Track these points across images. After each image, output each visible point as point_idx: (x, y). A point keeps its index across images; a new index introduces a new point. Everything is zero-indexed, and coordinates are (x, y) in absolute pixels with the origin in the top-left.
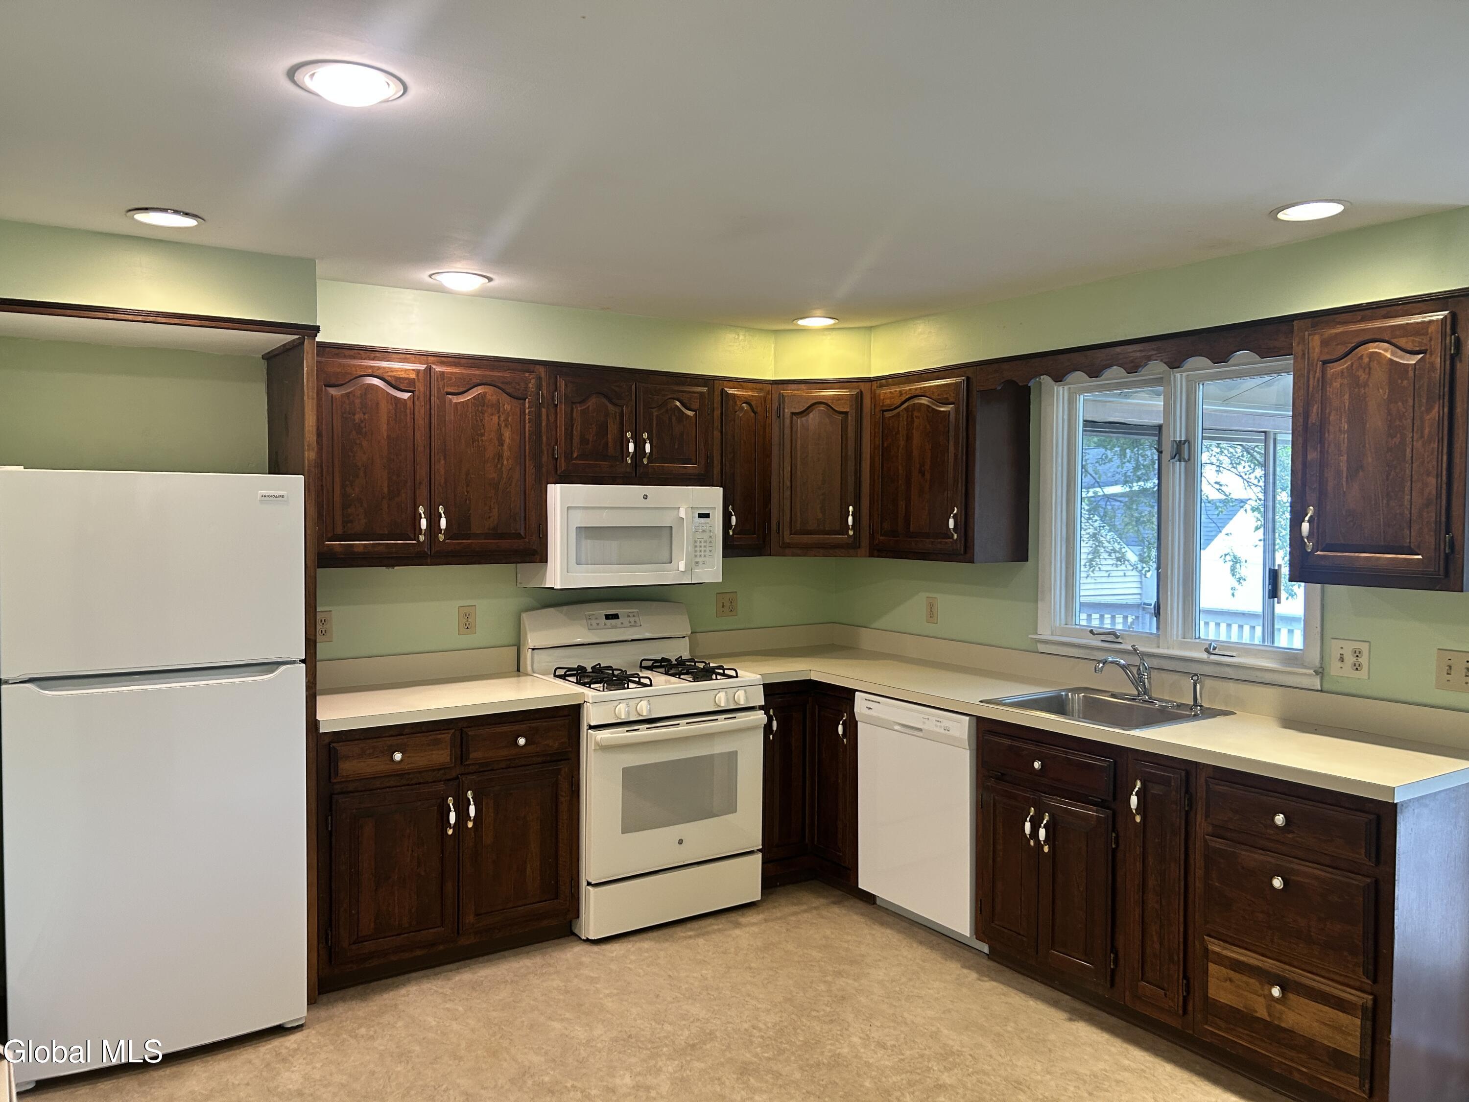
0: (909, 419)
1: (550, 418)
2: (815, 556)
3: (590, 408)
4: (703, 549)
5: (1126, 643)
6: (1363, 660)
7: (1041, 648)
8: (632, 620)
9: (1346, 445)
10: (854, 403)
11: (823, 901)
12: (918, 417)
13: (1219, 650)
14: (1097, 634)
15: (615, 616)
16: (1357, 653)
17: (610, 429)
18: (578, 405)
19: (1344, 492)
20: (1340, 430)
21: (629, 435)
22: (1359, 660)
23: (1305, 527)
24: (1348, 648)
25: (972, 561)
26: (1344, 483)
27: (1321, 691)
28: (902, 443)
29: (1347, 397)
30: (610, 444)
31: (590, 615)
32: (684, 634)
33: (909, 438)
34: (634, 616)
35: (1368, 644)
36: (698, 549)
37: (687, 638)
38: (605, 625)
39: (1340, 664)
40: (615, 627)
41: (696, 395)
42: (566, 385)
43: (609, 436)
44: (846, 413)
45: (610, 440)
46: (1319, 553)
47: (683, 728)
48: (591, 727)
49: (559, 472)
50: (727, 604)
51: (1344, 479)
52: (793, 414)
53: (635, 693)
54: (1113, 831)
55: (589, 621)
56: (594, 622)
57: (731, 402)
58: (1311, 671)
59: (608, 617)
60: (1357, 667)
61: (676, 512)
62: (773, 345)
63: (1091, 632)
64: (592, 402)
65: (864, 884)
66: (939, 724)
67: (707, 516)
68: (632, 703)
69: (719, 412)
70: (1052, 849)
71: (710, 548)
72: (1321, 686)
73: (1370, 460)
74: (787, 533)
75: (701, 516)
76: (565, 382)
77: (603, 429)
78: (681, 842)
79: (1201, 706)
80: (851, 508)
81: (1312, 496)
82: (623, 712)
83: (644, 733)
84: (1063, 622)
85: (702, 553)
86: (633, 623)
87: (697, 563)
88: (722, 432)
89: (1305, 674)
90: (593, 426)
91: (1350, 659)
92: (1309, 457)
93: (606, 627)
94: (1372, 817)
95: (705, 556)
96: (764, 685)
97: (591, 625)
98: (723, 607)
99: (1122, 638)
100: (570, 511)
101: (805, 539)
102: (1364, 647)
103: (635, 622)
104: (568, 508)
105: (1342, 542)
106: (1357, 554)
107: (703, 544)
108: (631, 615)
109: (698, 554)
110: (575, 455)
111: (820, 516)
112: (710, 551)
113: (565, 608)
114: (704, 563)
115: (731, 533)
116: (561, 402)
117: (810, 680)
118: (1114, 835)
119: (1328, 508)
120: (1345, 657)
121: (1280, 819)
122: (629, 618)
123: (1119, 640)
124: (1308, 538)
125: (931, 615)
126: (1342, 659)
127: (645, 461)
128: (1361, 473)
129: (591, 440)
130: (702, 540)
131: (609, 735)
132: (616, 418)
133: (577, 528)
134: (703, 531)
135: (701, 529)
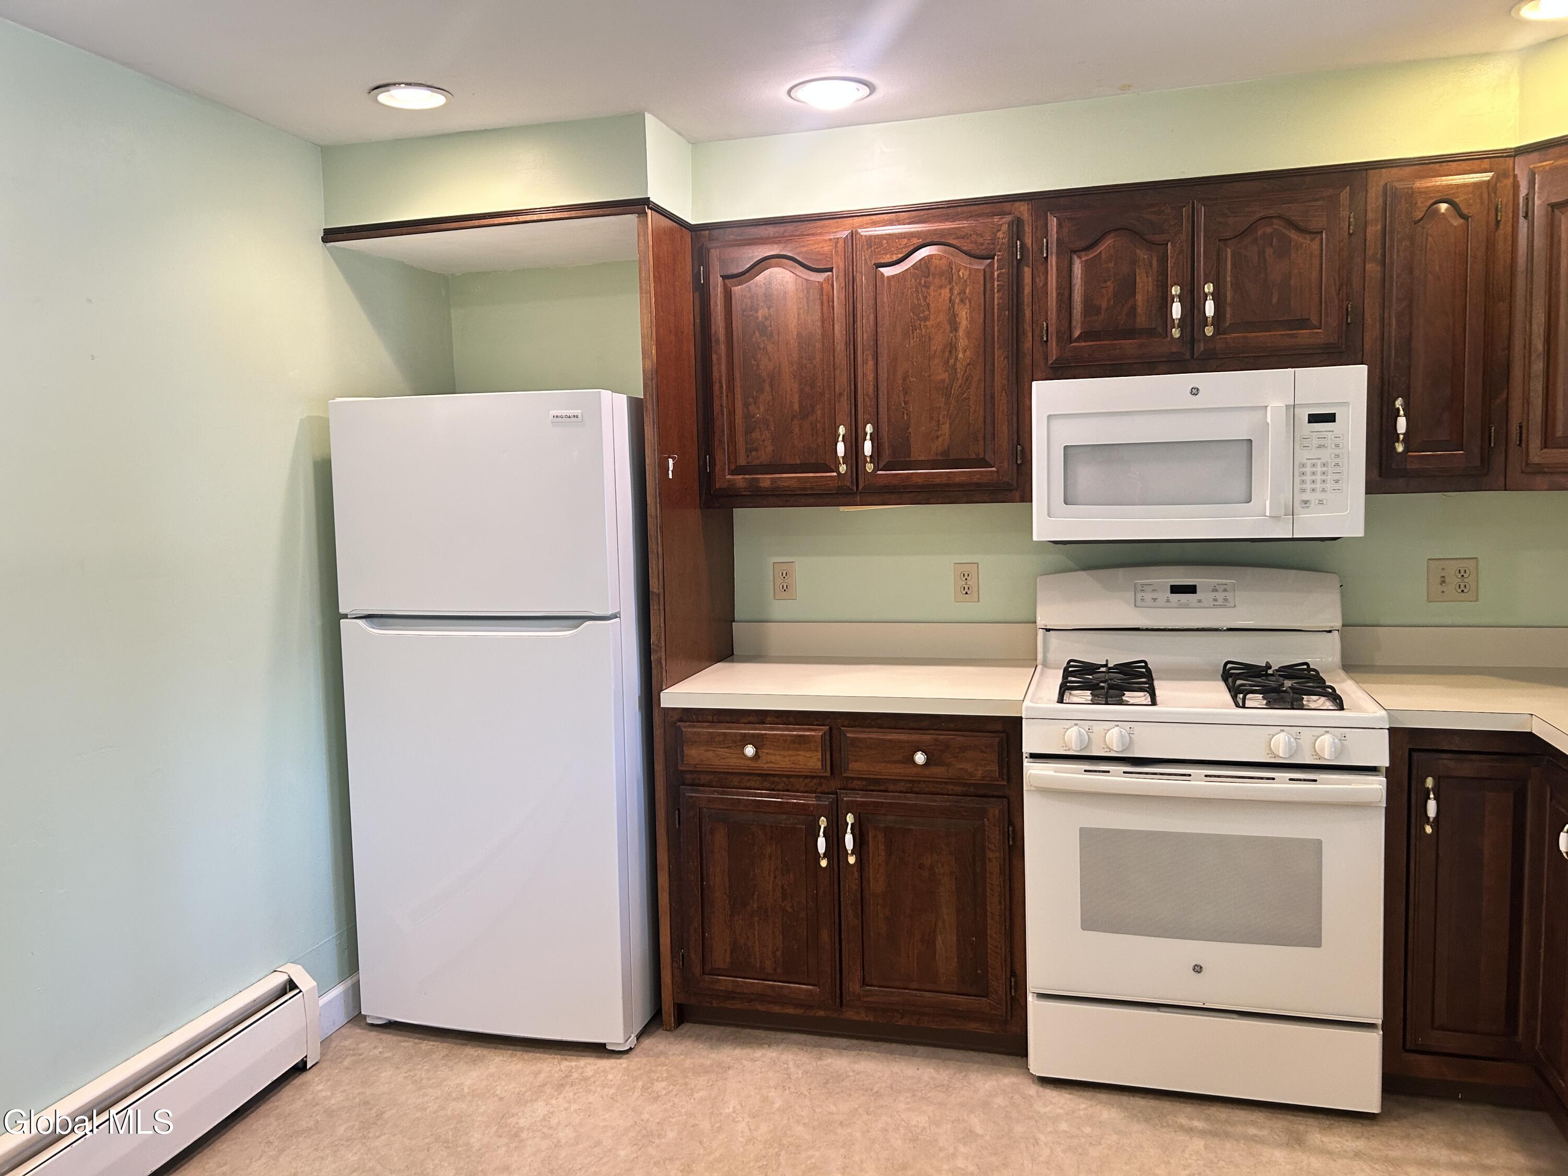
1: (1037, 280)
3: (1103, 256)
4: (1319, 478)
8: (1220, 596)
15: (1192, 589)
17: (1139, 285)
18: (1083, 253)
21: (1176, 290)
30: (1139, 310)
31: (1143, 585)
32: (1329, 625)
34: (1225, 590)
36: (1307, 477)
37: (1337, 633)
38: (1168, 601)
40: (1186, 606)
41: (1323, 204)
42: (1060, 225)
43: (1139, 297)
45: (1140, 303)
47: (1197, 782)
49: (1050, 362)
50: (1454, 580)
52: (1554, 205)
53: (1102, 711)
55: (1139, 596)
56: (1148, 596)
57: (1409, 205)
59: (1175, 589)
61: (1256, 413)
62: (1517, 79)
64: (1107, 245)
67: (1330, 418)
68: (1099, 728)
69: (1379, 227)
71: (1338, 477)
75: (1314, 419)
76: (1058, 219)
77: (1128, 287)
78: (1198, 969)
82: (1074, 740)
85: (1318, 486)
86: (1219, 602)
87: (1306, 502)
88: (1383, 264)
90: (1109, 283)
93: (1169, 604)
95: (1324, 490)
96: (1390, 729)
98: (1440, 583)
100: (1054, 423)
103: (1226, 600)
104: (1049, 417)
107: (1319, 469)
108: (1220, 588)
109: (1308, 486)
110: (1077, 333)
112: (1339, 481)
114: (1321, 502)
115: (1400, 448)
116: (1054, 254)
117: (1531, 734)
122: (1215, 594)
127: (1209, 331)
129: (1104, 305)
130: (1319, 462)
131: (1052, 773)
132: (1151, 266)
133: (1066, 447)
134: (1320, 447)
135: (1315, 442)
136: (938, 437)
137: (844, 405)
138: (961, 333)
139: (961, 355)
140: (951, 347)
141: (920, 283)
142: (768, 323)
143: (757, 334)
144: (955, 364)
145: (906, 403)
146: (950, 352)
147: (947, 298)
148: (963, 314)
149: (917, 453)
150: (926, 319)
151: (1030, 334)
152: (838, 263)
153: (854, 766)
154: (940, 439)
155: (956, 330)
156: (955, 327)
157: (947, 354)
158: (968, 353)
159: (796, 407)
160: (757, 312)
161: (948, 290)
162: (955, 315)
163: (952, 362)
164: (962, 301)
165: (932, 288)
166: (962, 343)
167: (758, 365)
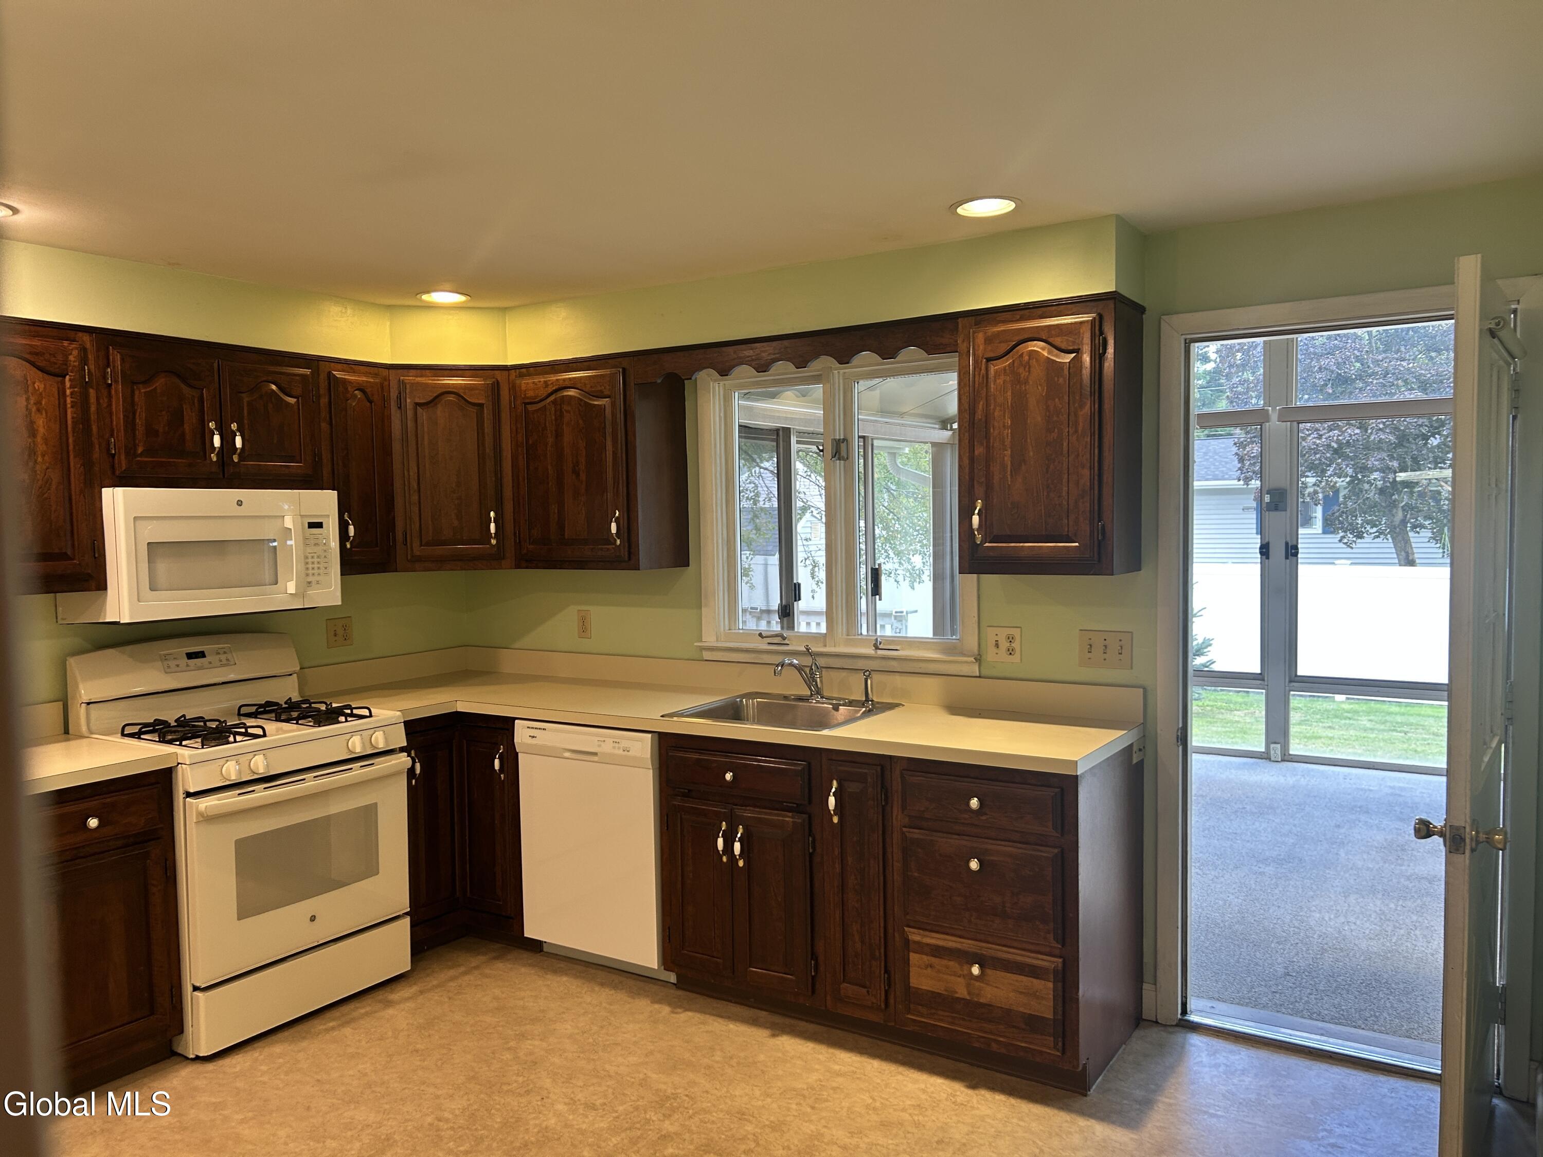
0: (558, 413)
1: (101, 401)
2: (452, 570)
3: (159, 391)
4: (316, 566)
5: (792, 644)
6: (1017, 645)
7: (707, 655)
8: (223, 657)
9: (1009, 440)
10: (490, 393)
11: (482, 958)
12: (568, 412)
13: (884, 645)
14: (765, 637)
15: (201, 655)
16: (1011, 639)
17: (186, 418)
18: (141, 386)
19: (1009, 485)
20: (1004, 426)
21: (212, 425)
22: (1013, 645)
23: (976, 519)
24: (1003, 634)
25: (637, 568)
26: (1009, 477)
27: (980, 677)
28: (551, 440)
29: (1009, 393)
30: (188, 437)
31: (165, 655)
32: (290, 670)
33: (558, 435)
34: (225, 653)
35: (1019, 629)
36: (310, 566)
37: (295, 675)
38: (187, 666)
39: (996, 650)
40: (201, 668)
41: (297, 378)
42: (122, 360)
43: (187, 427)
44: (481, 405)
45: (187, 431)
46: (987, 544)
47: (311, 783)
48: (189, 795)
49: (117, 473)
50: (340, 632)
51: (1009, 473)
52: (417, 404)
53: (245, 746)
54: (810, 835)
55: (166, 663)
56: (172, 663)
57: (341, 389)
58: (972, 659)
59: (190, 656)
60: (1011, 652)
61: (280, 520)
62: (388, 323)
63: (760, 635)
64: (160, 383)
65: (530, 932)
66: (617, 745)
67: (319, 525)
68: (244, 759)
69: (327, 400)
70: (748, 863)
71: (326, 565)
72: (980, 671)
73: (1031, 454)
74: (416, 543)
75: (312, 525)
76: (121, 355)
78: (313, 919)
79: (872, 701)
80: (492, 514)
81: (979, 490)
82: (232, 771)
83: (260, 794)
84: (727, 628)
85: (316, 571)
86: (225, 662)
87: (310, 583)
88: (331, 424)
89: (966, 662)
90: (164, 413)
91: (1004, 645)
92: (976, 453)
93: (188, 668)
94: (1057, 790)
95: (319, 574)
96: (405, 722)
97: (169, 667)
98: (335, 635)
99: (789, 640)
100: (138, 523)
101: (440, 550)
102: (1016, 633)
103: (228, 660)
104: (135, 518)
105: (1009, 533)
106: (1021, 544)
107: (316, 560)
108: (221, 651)
109: (310, 572)
110: (140, 450)
111: (456, 523)
112: (326, 568)
113: (129, 648)
114: (318, 583)
115: (348, 546)
116: (116, 382)
117: (457, 713)
118: (810, 839)
119: (995, 500)
120: (1000, 642)
121: (974, 803)
122: (220, 656)
123: (786, 642)
124: (978, 530)
125: (584, 628)
126: (997, 646)
127: (236, 459)
128: (1023, 467)
129: (161, 430)
130: (315, 555)
132: (194, 403)
133: (153, 543)
134: (316, 544)
135: (312, 542)
136: (21, 532)
138: (39, 439)
139: (40, 459)
140: (31, 451)
144: (35, 467)
146: (30, 456)
147: (24, 406)
148: (41, 423)
151: (97, 446)
154: (24, 534)
155: (35, 436)
157: (26, 457)
158: (47, 458)
161: (23, 399)
162: (32, 423)
163: (31, 464)
164: (39, 411)
166: (41, 448)
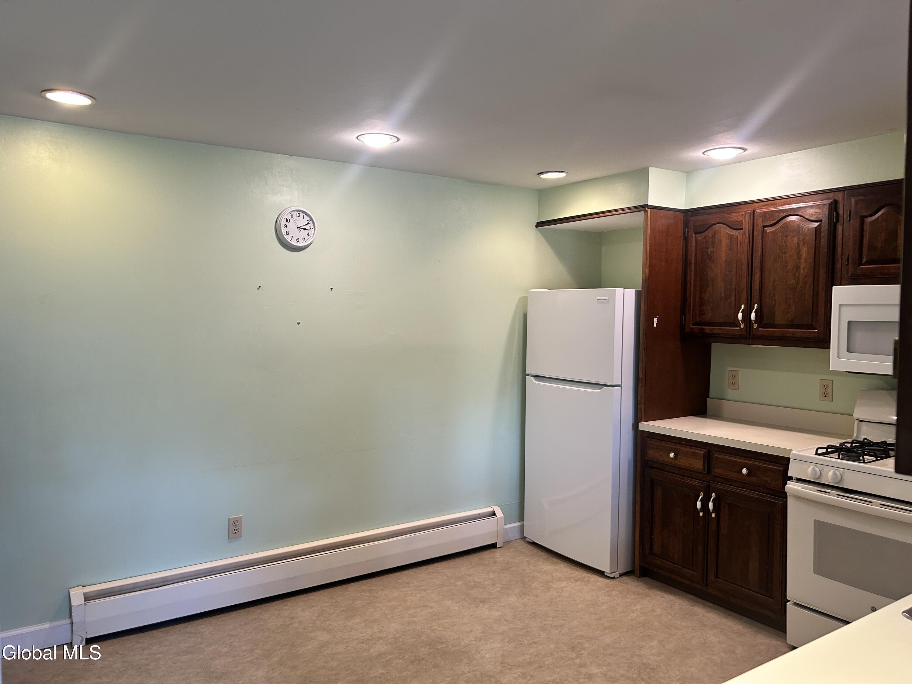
1: (845, 232)
18: (868, 218)
30: (899, 248)
42: (856, 203)
43: (899, 241)
45: (899, 244)
47: (876, 507)
49: (847, 276)
64: (882, 213)
68: (826, 469)
77: (893, 236)
83: (832, 497)
90: (883, 234)
100: (843, 308)
104: (840, 305)
110: (864, 261)
116: (852, 219)
129: (881, 246)
131: (799, 488)
133: (849, 322)
136: (789, 312)
137: (744, 295)
138: (802, 260)
139: (802, 271)
140: (798, 267)
141: (783, 235)
142: (712, 255)
143: (707, 260)
144: (799, 276)
145: (774, 294)
146: (797, 270)
147: (796, 242)
148: (804, 251)
149: (779, 319)
150: (785, 253)
151: (840, 261)
152: (746, 226)
153: (716, 470)
154: (790, 314)
155: (800, 258)
156: (799, 258)
157: (795, 271)
158: (805, 270)
159: (723, 295)
160: (708, 249)
161: (797, 238)
162: (800, 251)
163: (797, 275)
164: (804, 244)
165: (789, 238)
166: (802, 266)
167: (707, 274)
